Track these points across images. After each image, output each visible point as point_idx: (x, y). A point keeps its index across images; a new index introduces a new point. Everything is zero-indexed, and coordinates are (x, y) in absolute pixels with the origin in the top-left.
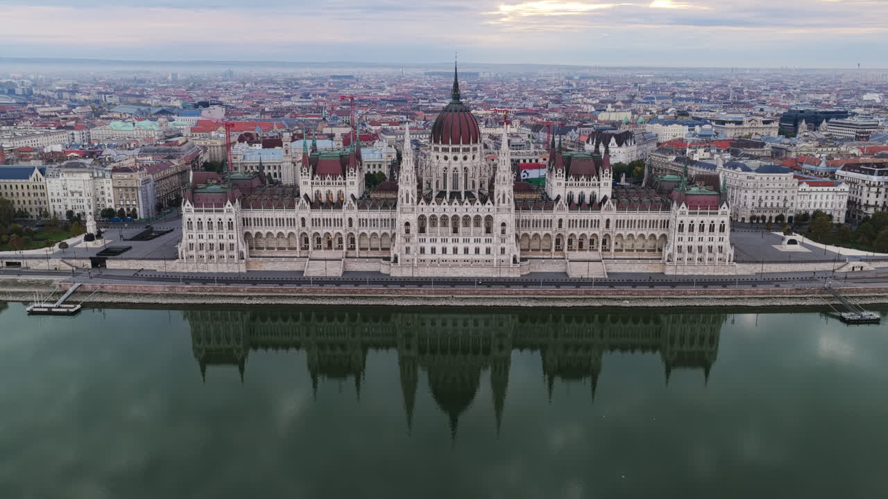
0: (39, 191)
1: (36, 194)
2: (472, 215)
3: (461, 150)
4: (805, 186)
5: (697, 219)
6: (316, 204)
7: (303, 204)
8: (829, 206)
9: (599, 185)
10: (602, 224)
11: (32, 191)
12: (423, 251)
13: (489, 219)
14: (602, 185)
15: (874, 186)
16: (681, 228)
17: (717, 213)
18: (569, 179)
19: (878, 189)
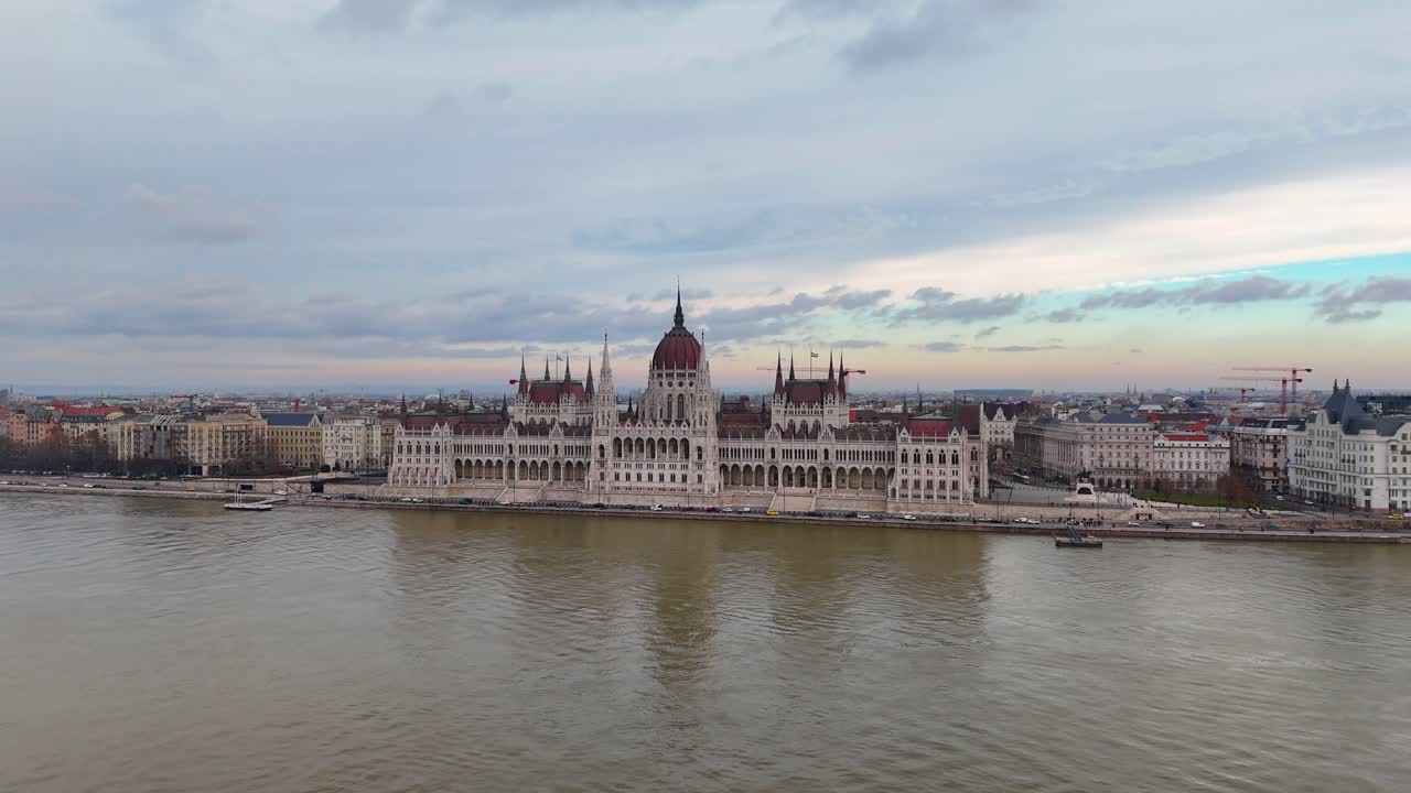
0: (315, 438)
1: (312, 441)
2: (667, 438)
3: (675, 375)
4: (1161, 440)
5: (924, 448)
6: (523, 430)
7: (511, 430)
8: (1202, 468)
9: (822, 412)
10: (821, 456)
11: (309, 437)
12: (617, 477)
13: (685, 442)
14: (826, 413)
15: (1268, 441)
16: (905, 458)
17: (946, 441)
18: (789, 406)
19: (1275, 446)
